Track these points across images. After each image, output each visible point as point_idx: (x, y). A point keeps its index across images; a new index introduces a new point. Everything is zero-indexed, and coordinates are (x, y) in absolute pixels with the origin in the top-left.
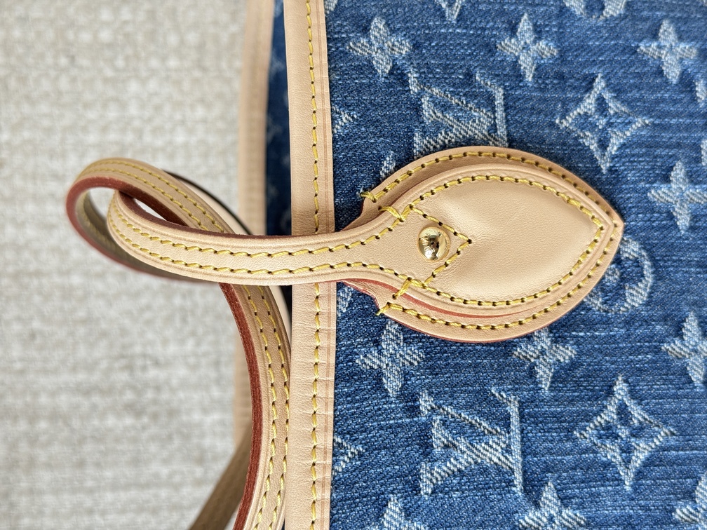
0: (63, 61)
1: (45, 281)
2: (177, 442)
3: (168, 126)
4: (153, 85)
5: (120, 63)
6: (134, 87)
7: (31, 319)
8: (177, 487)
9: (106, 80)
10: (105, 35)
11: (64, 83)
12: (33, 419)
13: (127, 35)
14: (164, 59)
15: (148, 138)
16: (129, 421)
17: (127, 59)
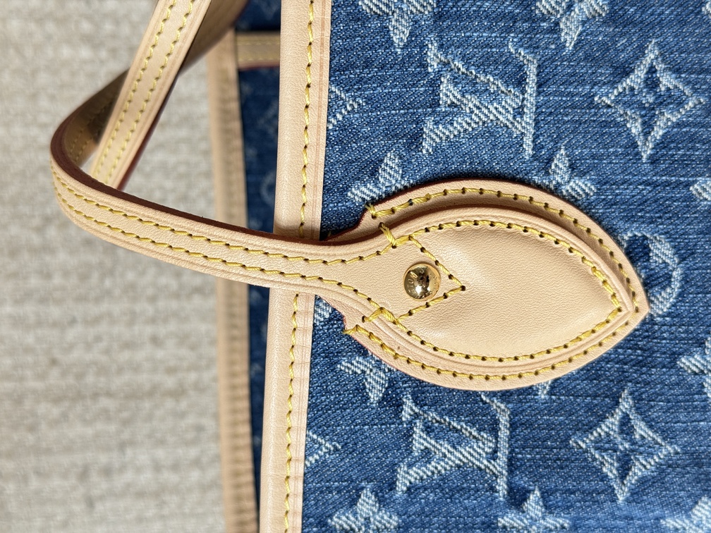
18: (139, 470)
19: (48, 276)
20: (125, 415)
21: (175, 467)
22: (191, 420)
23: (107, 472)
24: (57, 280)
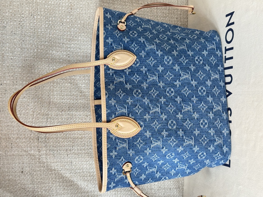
0: (61, 24)
1: (56, 60)
2: (77, 89)
3: (78, 36)
4: (76, 29)
5: (71, 25)
6: (72, 29)
7: (54, 67)
8: (77, 96)
9: (68, 28)
10: (68, 20)
11: (61, 27)
13: (71, 20)
14: (78, 25)
15: (74, 38)
17: (72, 24)
18: (75, 150)
20: (73, 142)
23: (70, 150)
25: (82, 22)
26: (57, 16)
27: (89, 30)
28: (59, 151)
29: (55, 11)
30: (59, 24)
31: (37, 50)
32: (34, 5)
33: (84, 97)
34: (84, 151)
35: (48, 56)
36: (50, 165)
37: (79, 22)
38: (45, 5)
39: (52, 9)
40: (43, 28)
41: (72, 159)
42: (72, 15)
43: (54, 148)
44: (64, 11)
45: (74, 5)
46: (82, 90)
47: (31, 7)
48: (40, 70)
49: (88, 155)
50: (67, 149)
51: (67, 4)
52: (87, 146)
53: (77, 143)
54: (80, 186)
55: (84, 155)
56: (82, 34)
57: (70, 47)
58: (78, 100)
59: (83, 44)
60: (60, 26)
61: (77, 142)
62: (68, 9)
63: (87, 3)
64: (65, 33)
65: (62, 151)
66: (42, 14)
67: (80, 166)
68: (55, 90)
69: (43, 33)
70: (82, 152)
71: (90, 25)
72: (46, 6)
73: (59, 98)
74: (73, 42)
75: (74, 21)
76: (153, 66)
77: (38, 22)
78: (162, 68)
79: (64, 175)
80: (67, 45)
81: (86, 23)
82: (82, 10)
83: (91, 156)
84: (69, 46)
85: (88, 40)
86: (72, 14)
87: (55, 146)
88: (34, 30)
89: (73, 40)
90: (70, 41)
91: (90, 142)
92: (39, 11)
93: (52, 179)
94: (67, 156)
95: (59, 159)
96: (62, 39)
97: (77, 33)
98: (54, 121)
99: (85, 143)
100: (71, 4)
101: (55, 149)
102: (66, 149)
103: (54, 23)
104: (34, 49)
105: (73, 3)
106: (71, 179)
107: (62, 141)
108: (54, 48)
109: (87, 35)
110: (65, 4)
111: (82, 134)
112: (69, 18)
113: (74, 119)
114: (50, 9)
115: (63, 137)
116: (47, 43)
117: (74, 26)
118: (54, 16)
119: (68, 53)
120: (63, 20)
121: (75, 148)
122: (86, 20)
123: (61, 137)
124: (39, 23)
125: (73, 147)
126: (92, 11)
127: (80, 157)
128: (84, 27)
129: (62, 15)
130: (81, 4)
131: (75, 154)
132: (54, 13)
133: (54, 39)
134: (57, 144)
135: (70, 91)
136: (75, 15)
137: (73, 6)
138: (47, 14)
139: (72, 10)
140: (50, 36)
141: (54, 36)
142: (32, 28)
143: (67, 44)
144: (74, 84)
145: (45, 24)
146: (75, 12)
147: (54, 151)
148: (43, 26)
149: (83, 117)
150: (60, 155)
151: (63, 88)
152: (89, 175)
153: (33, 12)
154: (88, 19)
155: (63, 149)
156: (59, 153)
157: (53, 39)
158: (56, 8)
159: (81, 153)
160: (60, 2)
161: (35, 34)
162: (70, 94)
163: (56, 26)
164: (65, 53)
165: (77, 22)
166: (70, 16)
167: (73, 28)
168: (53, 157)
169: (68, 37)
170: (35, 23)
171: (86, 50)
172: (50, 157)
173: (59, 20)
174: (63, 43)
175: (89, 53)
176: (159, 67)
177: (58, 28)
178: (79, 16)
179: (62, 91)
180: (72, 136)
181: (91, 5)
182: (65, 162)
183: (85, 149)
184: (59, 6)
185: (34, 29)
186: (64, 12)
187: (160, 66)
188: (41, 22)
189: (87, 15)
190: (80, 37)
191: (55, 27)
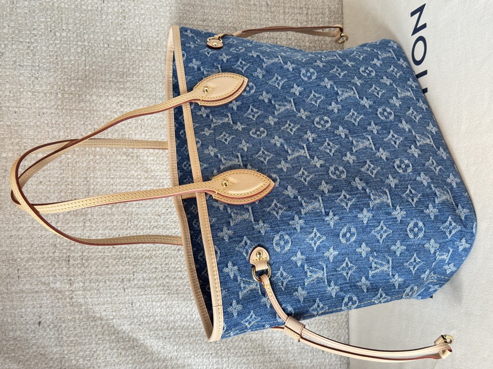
0: (106, 46)
1: (98, 113)
2: (139, 166)
3: (138, 67)
4: (133, 54)
5: (123, 47)
6: (127, 55)
7: (94, 125)
9: (118, 52)
10: (119, 39)
12: (95, 156)
13: (125, 39)
14: (137, 47)
15: (131, 71)
16: (124, 158)
17: (125, 46)
18: (139, 280)
19: (113, 222)
20: (134, 264)
21: (149, 280)
22: (154, 266)
23: (129, 280)
24: (115, 223)
25: (145, 41)
26: (98, 31)
27: (159, 56)
28: (107, 281)
29: (93, 23)
30: (102, 45)
31: (63, 95)
32: (54, 12)
33: (152, 181)
34: (155, 282)
35: (83, 106)
36: (91, 309)
37: (139, 41)
38: (75, 12)
39: (89, 18)
40: (73, 53)
41: (133, 298)
42: (125, 29)
43: (98, 277)
44: (110, 21)
45: (130, 10)
46: (149, 166)
47: (50, 17)
48: (68, 131)
49: (163, 288)
50: (123, 277)
51: (116, 10)
52: (160, 272)
53: (143, 267)
54: (150, 350)
55: (155, 289)
56: (145, 63)
57: (123, 88)
58: (141, 186)
59: (148, 81)
60: (104, 50)
61: (142, 264)
62: (117, 17)
63: (153, 7)
64: (113, 62)
65: (114, 283)
66: (70, 28)
67: (148, 311)
68: (97, 168)
69: (73, 62)
70: (152, 283)
71: (159, 45)
72: (77, 14)
73: (105, 183)
74: (128, 79)
75: (129, 39)
76: (281, 89)
77: (62, 42)
78: (299, 88)
79: (119, 329)
80: (118, 84)
81: (153, 42)
82: (144, 21)
83: (168, 291)
84: (122, 86)
85: (157, 73)
86: (125, 26)
87: (100, 272)
88: (57, 59)
89: (130, 74)
90: (123, 77)
91: (166, 264)
92: (64, 22)
93: (96, 335)
94: (123, 291)
95: (109, 297)
96: (108, 73)
97: (135, 61)
98: (97, 227)
99: (157, 266)
100: (124, 8)
101: (101, 278)
102: (121, 278)
103: (92, 44)
104: (57, 94)
105: (127, 7)
106: (131, 336)
107: (114, 262)
108: (94, 90)
109: (154, 65)
110: (113, 9)
111: (151, 249)
112: (121, 34)
113: (136, 222)
114: (84, 19)
115: (114, 255)
116: (80, 81)
117: (130, 48)
118: (92, 31)
119: (121, 98)
120: (110, 38)
121: (139, 277)
122: (152, 37)
123: (112, 256)
124: (65, 45)
125: (135, 275)
126: (162, 21)
127: (148, 294)
128: (149, 50)
129: (108, 30)
130: (142, 9)
131: (139, 288)
132: (92, 26)
133: (94, 74)
134: (104, 268)
135: (126, 168)
136: (132, 29)
137: (126, 12)
138: (80, 28)
139: (125, 19)
140: (87, 68)
141: (94, 67)
142: (51, 54)
143: (118, 82)
144: (132, 156)
145: (75, 47)
146: (132, 22)
147: (99, 282)
148: (73, 51)
149: (152, 217)
150: (110, 289)
151: (112, 165)
152: (166, 326)
153: (53, 25)
154: (155, 35)
155: (115, 278)
156: (109, 286)
157: (91, 73)
158: (96, 16)
159: (149, 286)
160: (103, 5)
161: (58, 65)
162: (125, 174)
163: (97, 49)
164: (115, 99)
165: (135, 41)
166: (122, 32)
167: (128, 52)
168: (97, 293)
169: (120, 70)
170: (58, 46)
171: (154, 93)
172: (91, 295)
173: (102, 38)
174: (110, 81)
175: (160, 98)
176: (293, 87)
177: (100, 52)
178: (138, 30)
179: (110, 169)
180: (132, 254)
181: (161, 10)
182: (120, 303)
183: (157, 278)
184: (101, 13)
185: (57, 56)
186: (110, 24)
187: (295, 86)
188: (68, 42)
189: (153, 28)
190: (141, 68)
191: (94, 52)
